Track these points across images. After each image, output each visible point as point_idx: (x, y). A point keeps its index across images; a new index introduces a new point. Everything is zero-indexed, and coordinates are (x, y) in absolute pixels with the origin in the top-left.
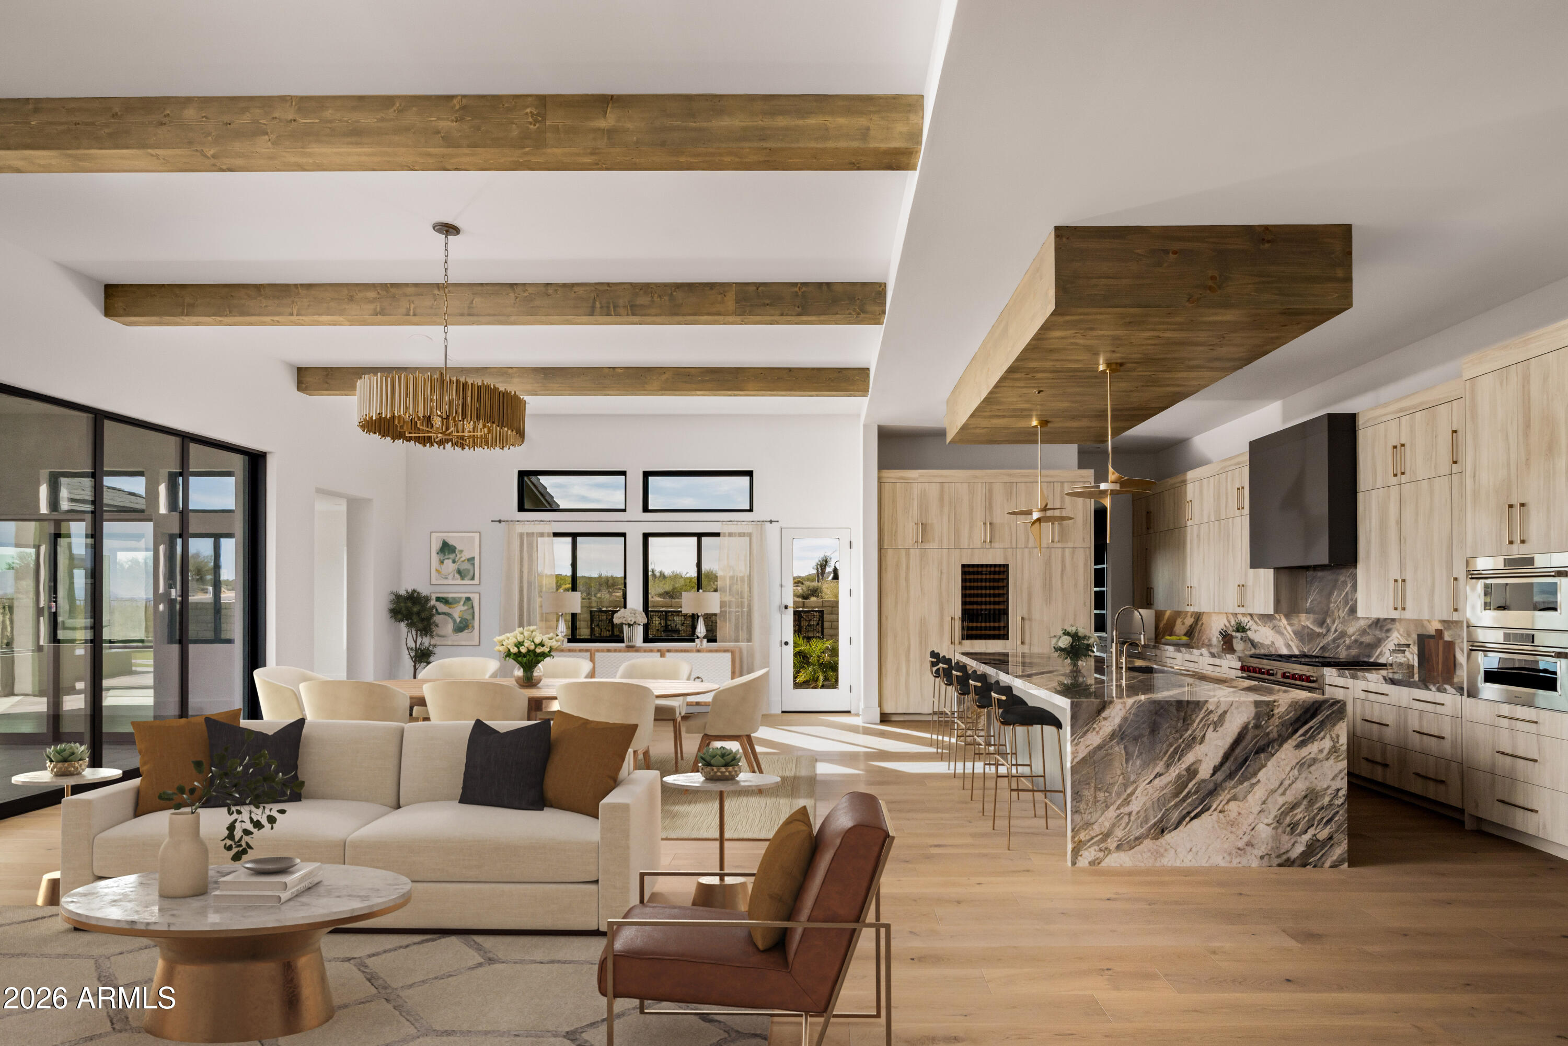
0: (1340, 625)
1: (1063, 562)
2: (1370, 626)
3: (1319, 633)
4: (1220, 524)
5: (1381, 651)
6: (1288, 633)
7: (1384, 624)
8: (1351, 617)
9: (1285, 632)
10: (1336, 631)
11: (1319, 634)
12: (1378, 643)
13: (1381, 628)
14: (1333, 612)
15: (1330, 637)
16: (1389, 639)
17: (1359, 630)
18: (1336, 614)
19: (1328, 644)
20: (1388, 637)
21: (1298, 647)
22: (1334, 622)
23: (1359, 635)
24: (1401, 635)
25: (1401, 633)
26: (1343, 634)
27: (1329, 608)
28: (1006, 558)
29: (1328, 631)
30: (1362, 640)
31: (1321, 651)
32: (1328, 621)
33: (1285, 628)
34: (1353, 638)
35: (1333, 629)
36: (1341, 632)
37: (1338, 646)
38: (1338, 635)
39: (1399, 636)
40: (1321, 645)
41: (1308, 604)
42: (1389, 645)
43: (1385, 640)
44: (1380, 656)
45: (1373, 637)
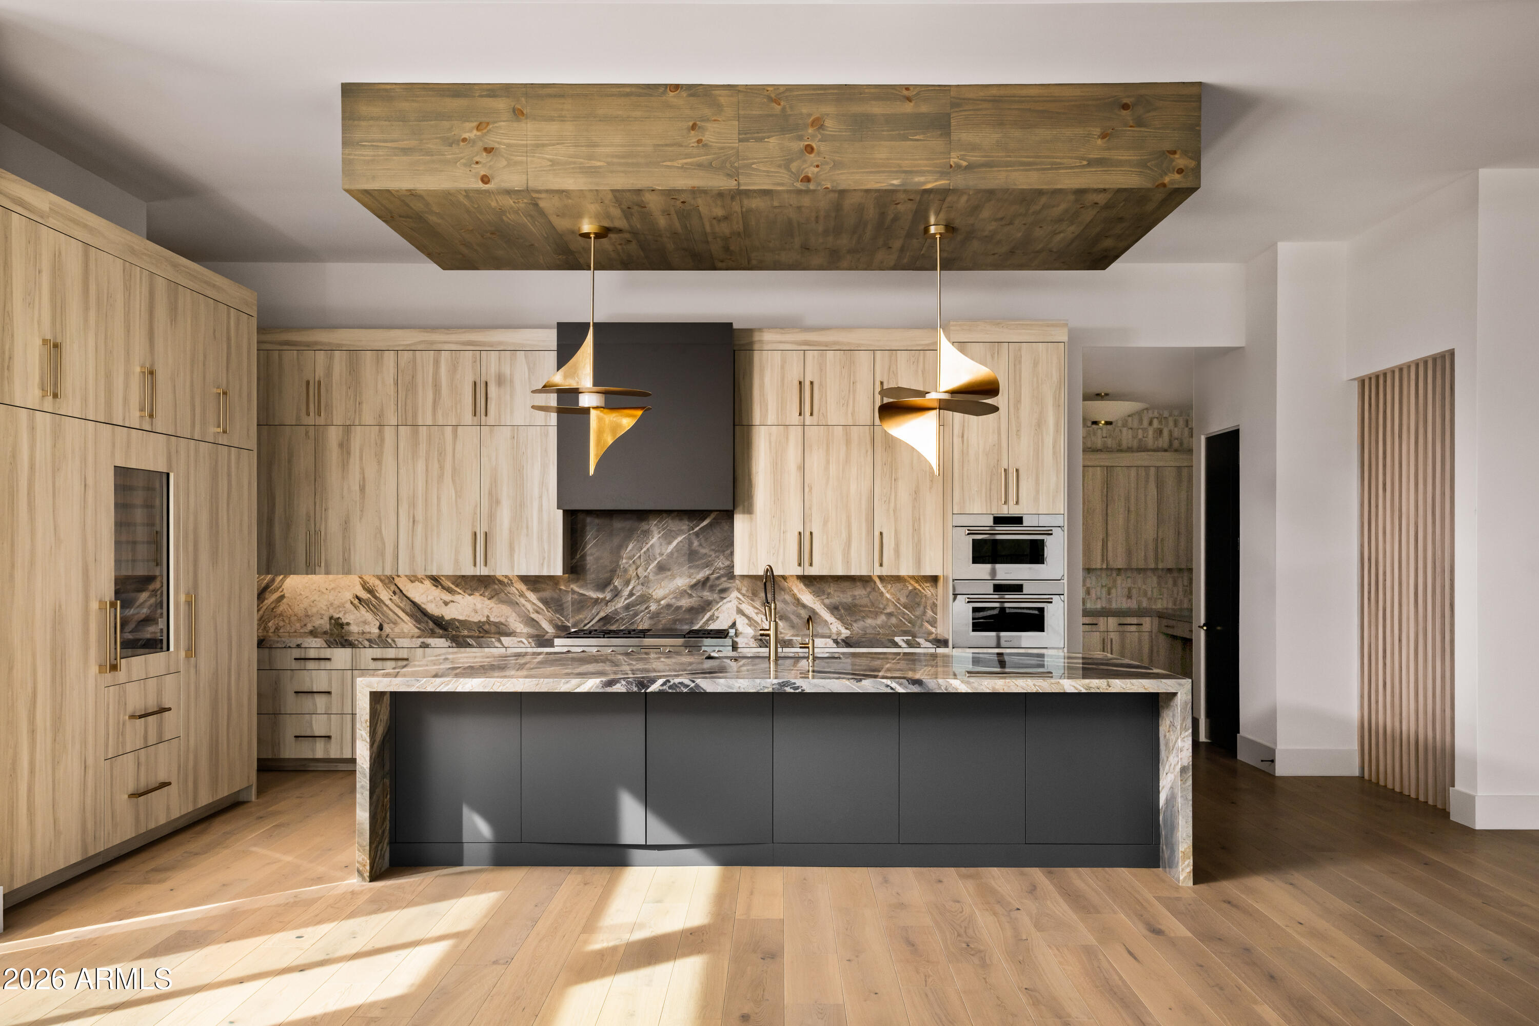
0: (639, 587)
2: (693, 587)
3: (597, 599)
5: (713, 615)
6: (529, 601)
7: (717, 582)
8: (660, 576)
9: (522, 601)
10: (631, 594)
11: (596, 601)
12: (706, 606)
13: (712, 589)
14: (626, 571)
15: (620, 603)
16: (725, 601)
17: (674, 592)
18: (632, 572)
19: (616, 612)
20: (723, 598)
21: (551, 621)
22: (627, 583)
23: (675, 598)
24: (744, 595)
25: (744, 591)
26: (645, 599)
27: (618, 566)
29: (617, 594)
30: (679, 604)
31: (601, 624)
32: (617, 582)
33: (522, 595)
34: (662, 602)
35: (626, 593)
36: (642, 596)
37: (636, 615)
38: (636, 600)
39: (740, 597)
40: (602, 614)
41: (575, 561)
42: (724, 608)
43: (718, 603)
44: (711, 622)
45: (700, 599)
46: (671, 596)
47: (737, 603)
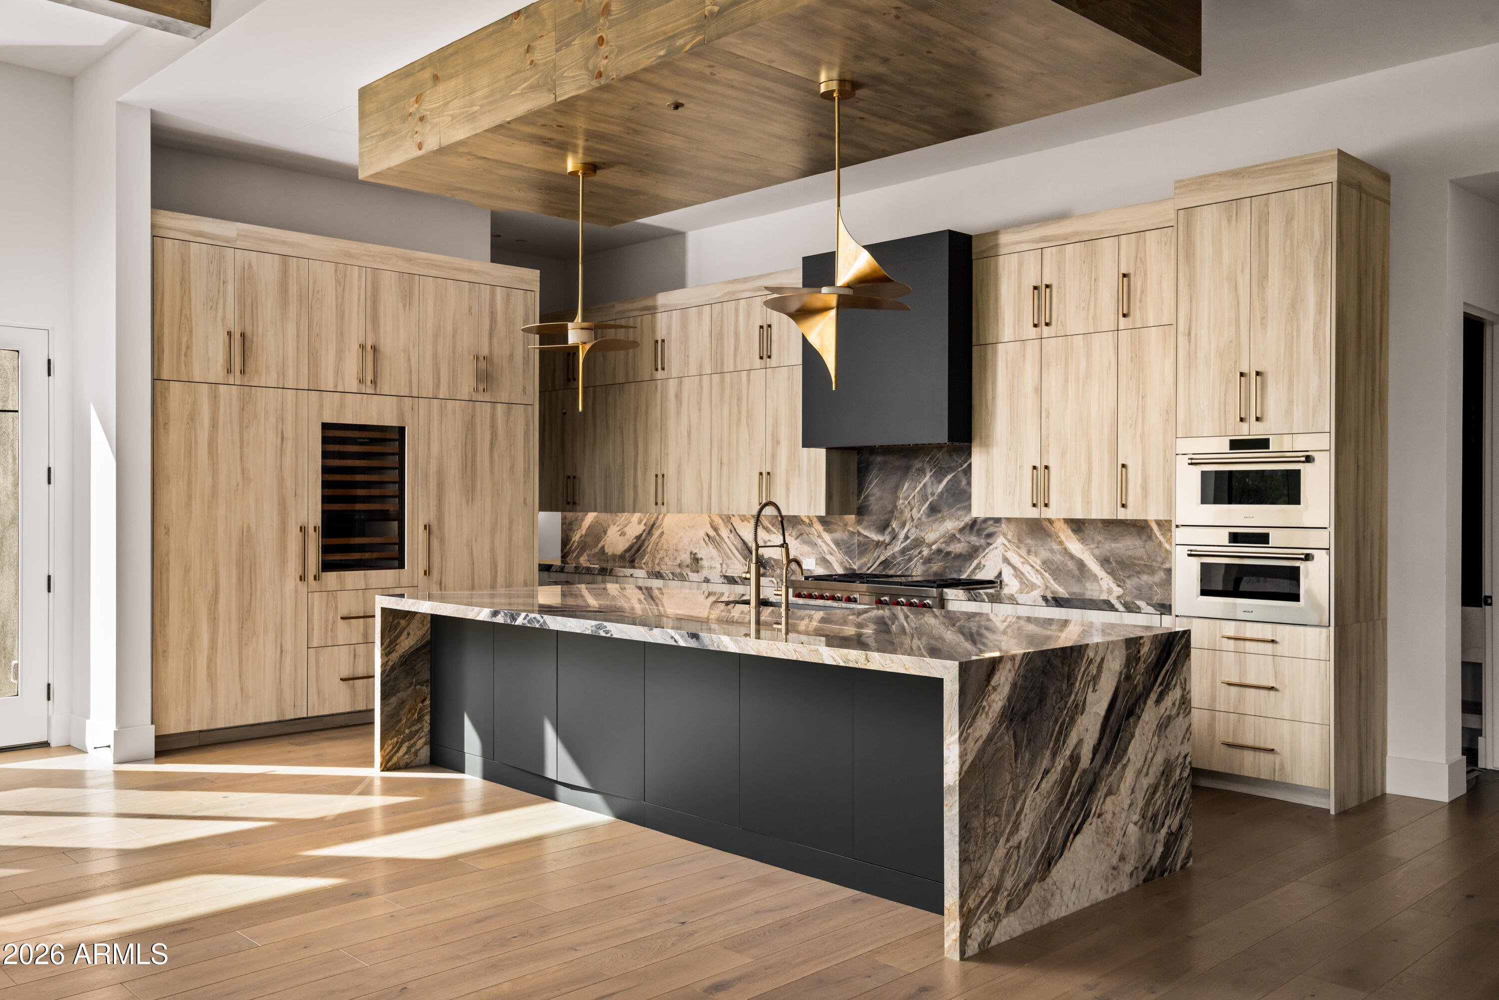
0: (914, 530)
1: (493, 426)
2: (961, 530)
3: (878, 542)
4: (722, 380)
5: (979, 564)
6: (825, 542)
7: (984, 526)
8: (932, 518)
9: (819, 541)
10: (907, 537)
11: (878, 544)
12: (973, 552)
13: (979, 533)
14: (902, 512)
15: (897, 547)
16: (991, 547)
17: (944, 536)
18: (907, 514)
19: (894, 556)
20: (989, 544)
21: (841, 564)
22: (903, 525)
23: (945, 542)
24: (1010, 541)
25: (1009, 537)
26: (918, 543)
27: (896, 507)
28: (401, 415)
29: (894, 537)
30: (949, 549)
31: (881, 568)
32: (894, 524)
33: (820, 536)
34: (934, 547)
35: (902, 536)
36: (916, 540)
37: (910, 560)
38: (911, 544)
39: (1006, 543)
40: (882, 558)
41: (860, 501)
42: (990, 556)
43: (985, 549)
44: (978, 571)
45: (967, 544)
46: (941, 541)
47: (1003, 550)
